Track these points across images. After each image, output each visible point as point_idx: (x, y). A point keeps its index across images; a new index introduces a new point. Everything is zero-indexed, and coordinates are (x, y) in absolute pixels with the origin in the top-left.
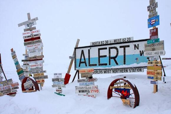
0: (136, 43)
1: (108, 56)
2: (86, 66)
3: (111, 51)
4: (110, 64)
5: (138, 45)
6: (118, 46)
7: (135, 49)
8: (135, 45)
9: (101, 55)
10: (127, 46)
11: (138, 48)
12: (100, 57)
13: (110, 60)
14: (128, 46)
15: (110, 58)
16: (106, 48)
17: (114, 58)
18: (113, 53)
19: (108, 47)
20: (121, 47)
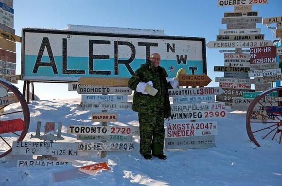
0: (171, 42)
1: (112, 56)
3: (119, 49)
4: (116, 73)
5: (174, 45)
6: (135, 42)
7: (168, 51)
8: (168, 45)
9: (95, 53)
10: (154, 43)
11: (173, 51)
12: (92, 57)
13: (116, 65)
14: (156, 45)
15: (117, 61)
16: (109, 42)
17: (127, 63)
18: (125, 53)
19: (113, 40)
20: (140, 44)
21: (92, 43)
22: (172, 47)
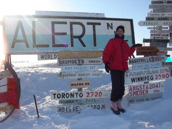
0: (110, 22)
1: (69, 33)
2: (28, 46)
3: (73, 27)
4: (72, 45)
5: (112, 24)
6: (84, 22)
7: (108, 29)
8: (108, 24)
9: (56, 31)
10: (98, 23)
11: (112, 28)
12: (54, 34)
13: (72, 40)
14: (99, 24)
15: (73, 37)
16: (66, 23)
17: (80, 37)
18: (77, 30)
19: (68, 21)
20: (88, 24)
21: (53, 23)
22: (111, 25)
